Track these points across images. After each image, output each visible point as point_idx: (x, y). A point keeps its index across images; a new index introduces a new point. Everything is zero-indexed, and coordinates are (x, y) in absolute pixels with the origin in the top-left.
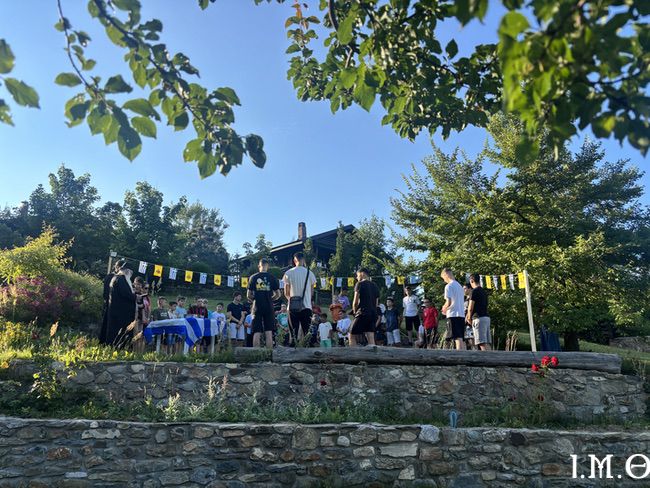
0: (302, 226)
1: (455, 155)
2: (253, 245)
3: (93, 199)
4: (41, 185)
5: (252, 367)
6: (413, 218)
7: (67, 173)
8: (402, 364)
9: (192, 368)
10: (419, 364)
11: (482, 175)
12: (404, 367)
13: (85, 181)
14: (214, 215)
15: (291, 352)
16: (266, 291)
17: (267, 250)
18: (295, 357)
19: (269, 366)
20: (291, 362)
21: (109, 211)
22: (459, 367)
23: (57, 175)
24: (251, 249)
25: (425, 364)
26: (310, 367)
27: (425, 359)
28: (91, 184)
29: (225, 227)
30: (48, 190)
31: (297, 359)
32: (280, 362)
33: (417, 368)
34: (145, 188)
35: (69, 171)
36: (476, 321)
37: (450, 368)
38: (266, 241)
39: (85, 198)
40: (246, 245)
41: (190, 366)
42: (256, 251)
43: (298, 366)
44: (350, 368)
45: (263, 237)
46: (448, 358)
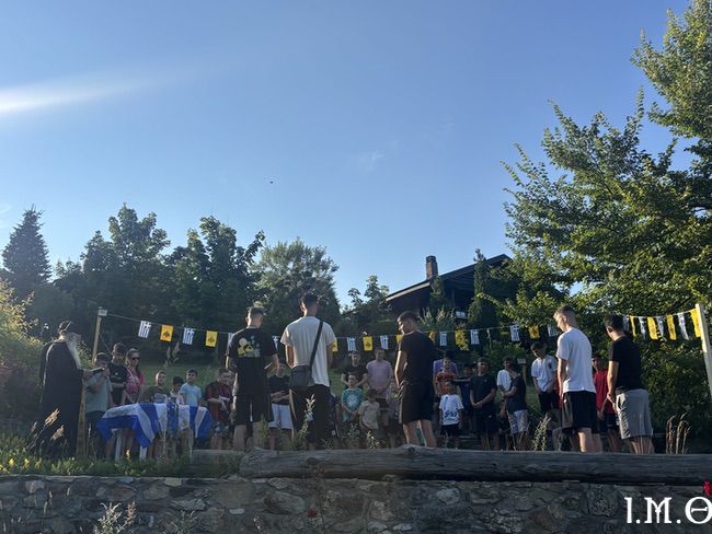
0: (432, 261)
1: (595, 125)
2: (363, 291)
3: (161, 245)
4: (98, 232)
5: (206, 484)
6: (540, 232)
7: (129, 215)
8: (459, 478)
9: (113, 486)
10: (491, 478)
11: (638, 151)
12: (462, 485)
13: (150, 222)
14: (319, 255)
15: (272, 460)
16: (253, 359)
17: (382, 297)
18: (277, 468)
19: (232, 482)
20: (268, 477)
21: (179, 258)
22: (566, 484)
23: (118, 219)
24: (360, 297)
25: (502, 479)
26: (299, 485)
27: (501, 469)
28: (158, 226)
29: (334, 270)
30: (108, 237)
31: (280, 471)
32: (251, 476)
33: (487, 485)
34: (211, 225)
35: (131, 211)
36: (621, 397)
37: (548, 485)
38: (380, 284)
39: (152, 244)
40: (353, 292)
41: (110, 482)
42: (366, 300)
43: (278, 483)
44: (365, 485)
45: (374, 279)
46: (546, 467)
